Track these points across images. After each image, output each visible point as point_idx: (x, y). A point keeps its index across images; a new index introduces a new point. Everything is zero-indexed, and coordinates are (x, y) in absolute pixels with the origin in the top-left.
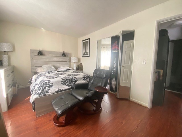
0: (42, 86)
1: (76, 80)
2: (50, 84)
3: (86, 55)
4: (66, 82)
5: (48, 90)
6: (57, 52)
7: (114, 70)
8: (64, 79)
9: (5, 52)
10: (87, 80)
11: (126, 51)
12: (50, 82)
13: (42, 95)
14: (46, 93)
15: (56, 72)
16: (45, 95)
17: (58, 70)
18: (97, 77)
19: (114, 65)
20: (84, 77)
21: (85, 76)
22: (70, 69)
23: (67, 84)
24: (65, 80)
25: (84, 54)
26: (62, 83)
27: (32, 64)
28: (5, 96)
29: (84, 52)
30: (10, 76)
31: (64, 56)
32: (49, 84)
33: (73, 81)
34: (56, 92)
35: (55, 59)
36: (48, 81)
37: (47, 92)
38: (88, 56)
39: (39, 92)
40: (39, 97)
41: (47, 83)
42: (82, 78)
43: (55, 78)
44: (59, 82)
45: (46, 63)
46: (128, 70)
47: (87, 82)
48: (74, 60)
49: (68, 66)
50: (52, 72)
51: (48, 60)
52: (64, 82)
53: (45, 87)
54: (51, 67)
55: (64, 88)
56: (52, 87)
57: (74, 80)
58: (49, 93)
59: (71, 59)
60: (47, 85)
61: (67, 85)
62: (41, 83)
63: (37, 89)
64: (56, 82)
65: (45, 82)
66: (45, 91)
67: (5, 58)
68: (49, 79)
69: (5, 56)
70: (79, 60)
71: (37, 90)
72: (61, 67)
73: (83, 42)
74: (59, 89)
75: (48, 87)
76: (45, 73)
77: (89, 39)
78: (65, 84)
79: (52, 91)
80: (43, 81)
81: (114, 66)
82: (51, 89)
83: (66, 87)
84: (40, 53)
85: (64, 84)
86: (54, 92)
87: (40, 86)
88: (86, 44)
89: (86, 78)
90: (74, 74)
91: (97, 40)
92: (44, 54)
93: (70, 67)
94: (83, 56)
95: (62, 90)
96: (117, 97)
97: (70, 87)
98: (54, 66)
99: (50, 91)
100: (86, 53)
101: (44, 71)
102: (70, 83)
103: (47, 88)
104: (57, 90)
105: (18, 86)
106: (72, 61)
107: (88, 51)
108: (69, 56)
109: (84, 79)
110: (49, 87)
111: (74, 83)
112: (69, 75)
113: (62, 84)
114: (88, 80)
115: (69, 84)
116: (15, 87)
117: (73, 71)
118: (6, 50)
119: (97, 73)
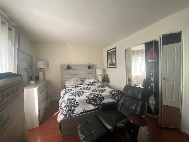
0: (68, 105)
1: (103, 98)
2: (76, 104)
3: (112, 65)
4: (92, 100)
5: (74, 110)
6: (82, 65)
7: (152, 84)
8: (89, 97)
9: (41, 69)
10: (115, 98)
11: (167, 58)
12: (75, 101)
13: (68, 116)
14: (71, 114)
15: (82, 86)
16: (70, 116)
17: (84, 83)
18: (128, 96)
19: (151, 78)
20: (111, 94)
21: (113, 94)
22: (96, 81)
23: (93, 103)
24: (91, 98)
25: (110, 65)
26: (87, 101)
27: (62, 78)
28: (37, 113)
29: (110, 62)
30: (43, 92)
31: (90, 68)
32: (74, 103)
33: (99, 100)
34: (82, 113)
35: (82, 72)
36: (74, 99)
37: (73, 113)
38: (115, 66)
39: (65, 112)
40: (65, 118)
41: (73, 102)
42: (109, 96)
43: (81, 96)
44: (84, 100)
45: (74, 76)
46: (173, 83)
47: (115, 101)
48: (99, 72)
49: (93, 78)
50: (79, 86)
51: (75, 73)
52: (90, 101)
53: (71, 107)
54: (78, 81)
55: (89, 108)
56: (77, 106)
57: (100, 98)
58: (74, 113)
59: (97, 71)
60: (73, 105)
61: (93, 105)
62: (67, 102)
63: (64, 108)
64: (81, 101)
65: (71, 100)
66: (70, 112)
67: (41, 74)
68: (74, 97)
69: (41, 72)
70: (104, 71)
71: (63, 110)
72: (87, 79)
73: (108, 52)
74: (84, 109)
75: (73, 106)
76: (72, 87)
77: (115, 48)
78: (91, 103)
79: (77, 111)
80: (69, 99)
81: (152, 80)
82: (76, 109)
83: (91, 107)
84: (69, 67)
85: (89, 104)
86: (79, 113)
87: (66, 106)
88: (112, 53)
89: (113, 96)
90: (100, 88)
91: (126, 48)
92: (72, 68)
93: (95, 79)
94: (109, 67)
95: (88, 111)
96: (160, 124)
97: (96, 107)
98: (80, 79)
99: (75, 112)
100: (113, 63)
101: (72, 84)
102: (96, 102)
103: (73, 108)
104: (82, 110)
105: (50, 99)
106: (97, 73)
107: (114, 61)
108: (94, 68)
109: (112, 97)
110: (75, 107)
111: (100, 103)
112: (94, 91)
113: (87, 103)
114: (117, 98)
115: (94, 103)
116: (47, 101)
117: (99, 84)
118: (42, 68)
119: (129, 92)
